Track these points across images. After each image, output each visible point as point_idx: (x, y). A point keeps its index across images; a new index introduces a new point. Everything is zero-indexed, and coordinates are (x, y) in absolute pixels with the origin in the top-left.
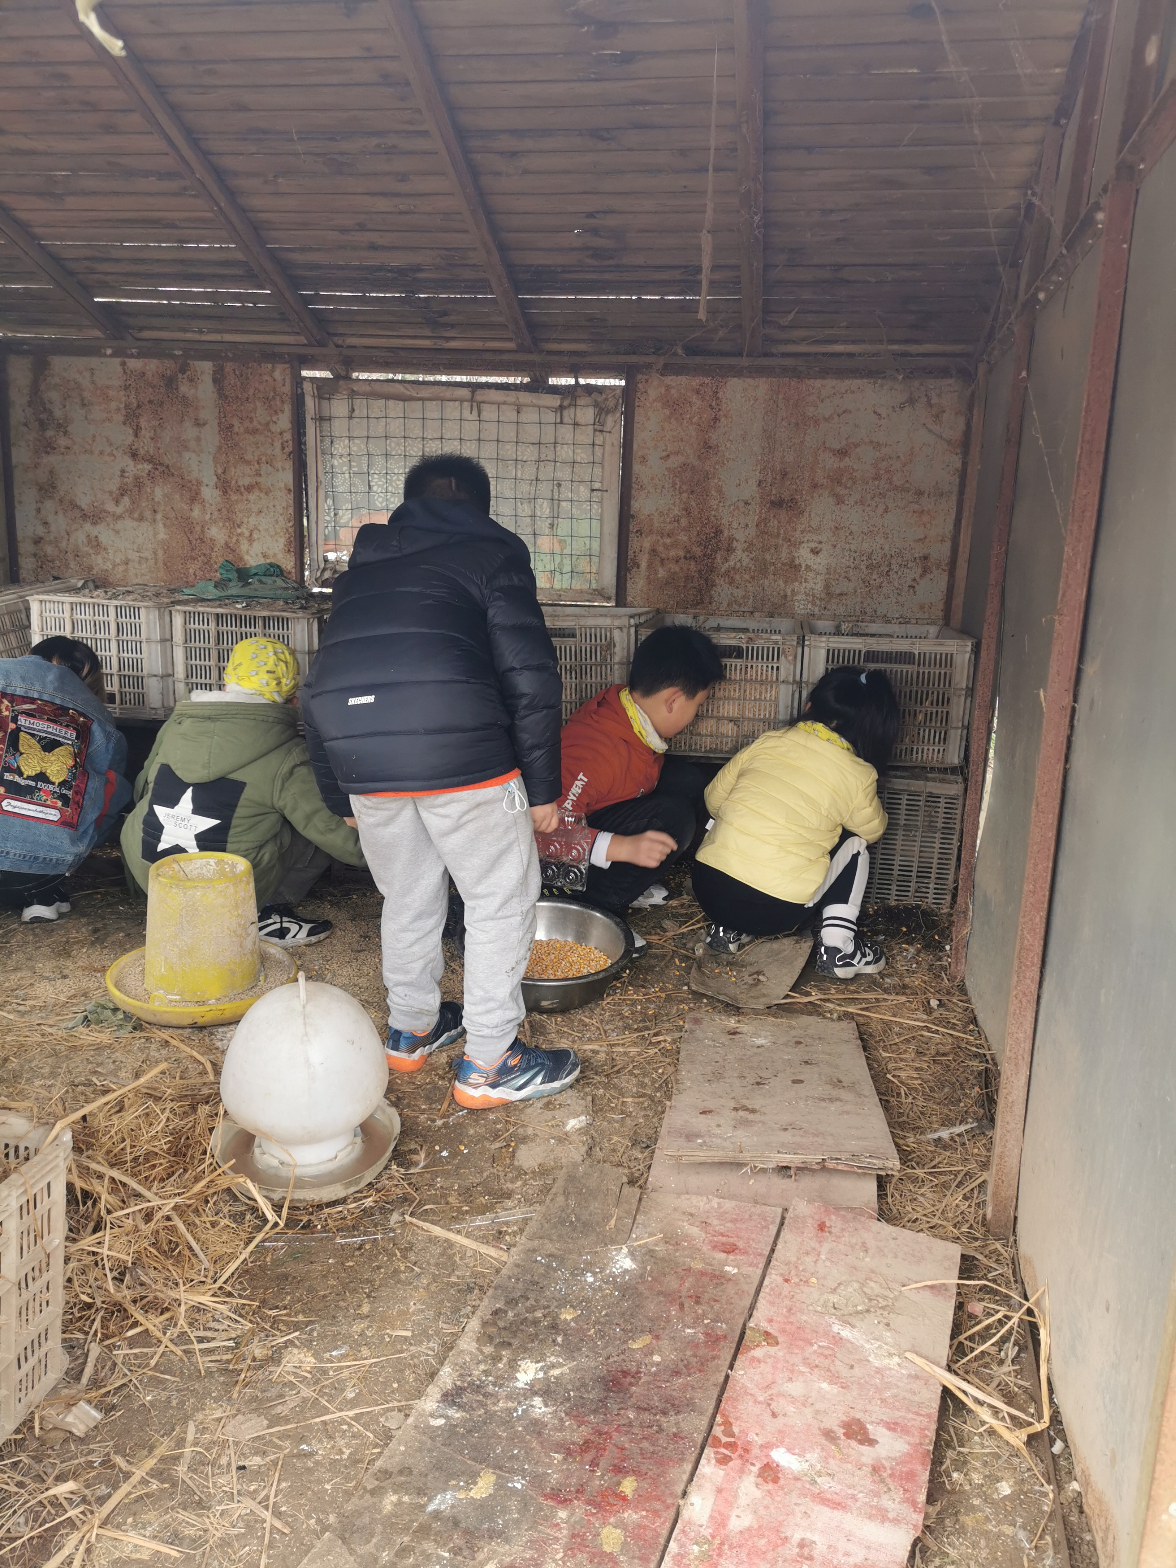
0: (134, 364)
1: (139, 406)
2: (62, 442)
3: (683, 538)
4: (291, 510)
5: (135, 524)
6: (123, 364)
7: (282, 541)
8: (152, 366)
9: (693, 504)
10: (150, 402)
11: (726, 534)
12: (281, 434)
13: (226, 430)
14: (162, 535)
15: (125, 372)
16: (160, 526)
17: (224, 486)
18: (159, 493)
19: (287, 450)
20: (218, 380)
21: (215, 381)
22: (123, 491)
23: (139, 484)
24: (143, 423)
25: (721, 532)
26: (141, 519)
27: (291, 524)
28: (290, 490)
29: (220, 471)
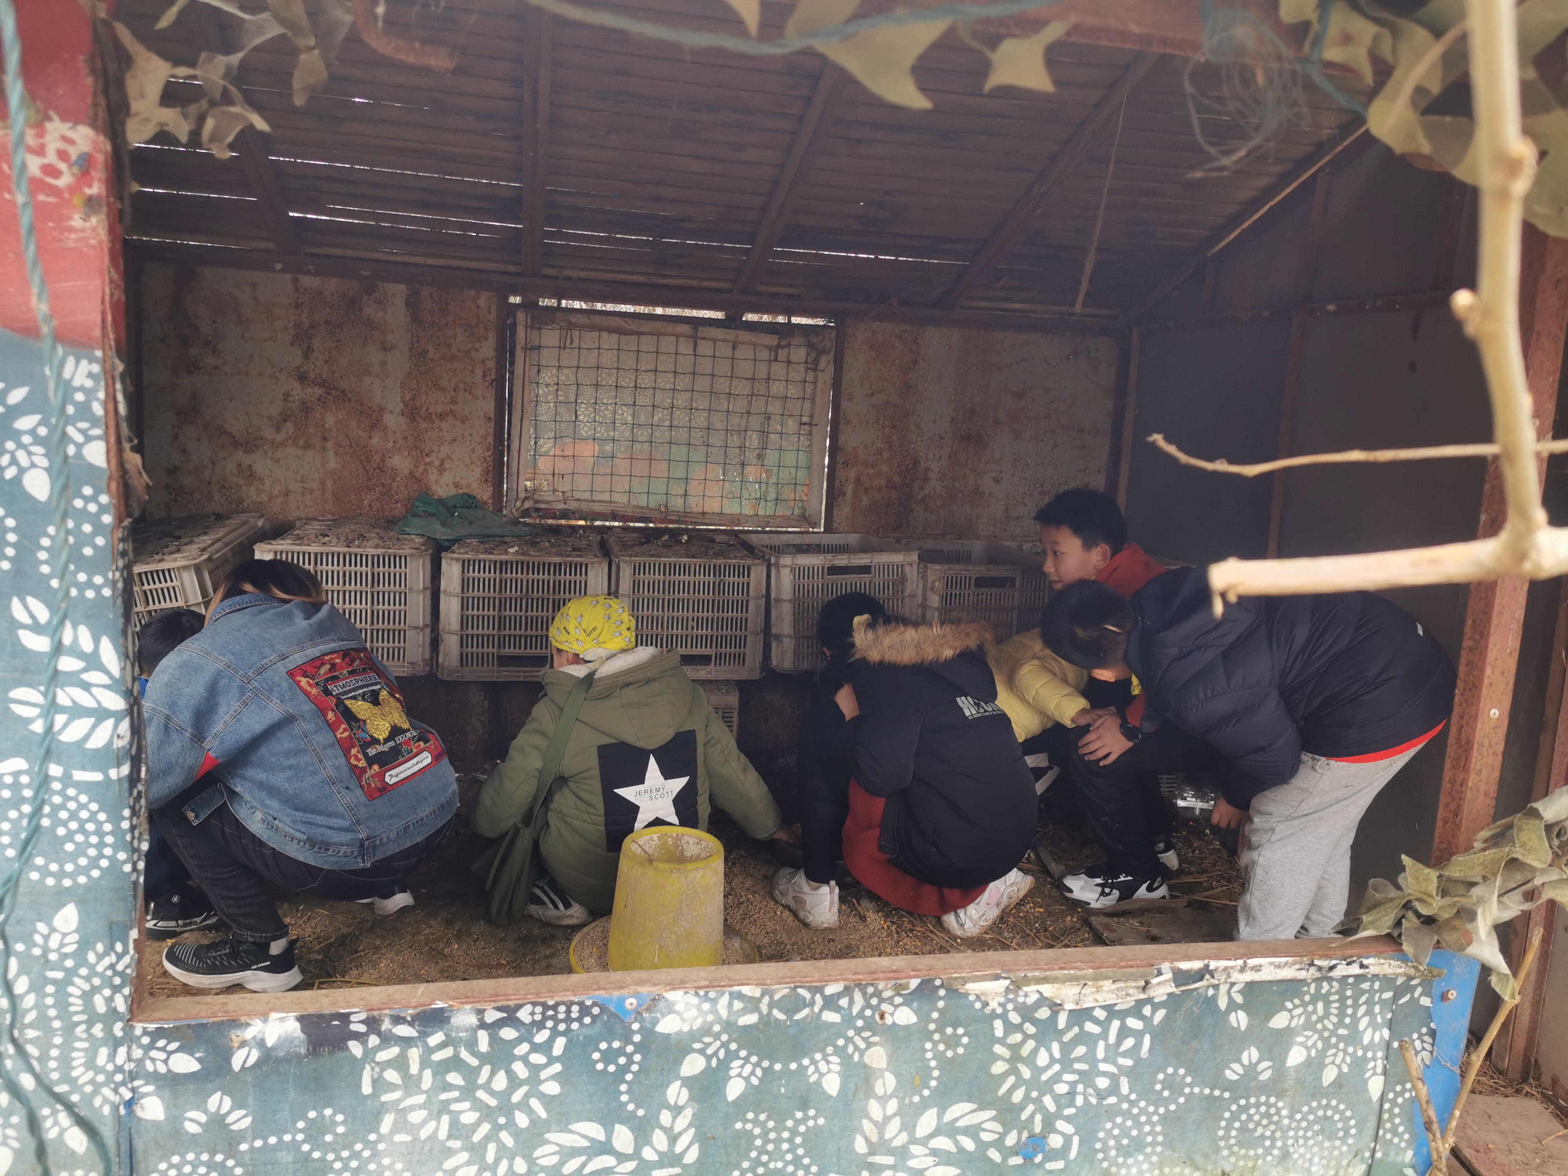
0: (308, 281)
1: (312, 326)
2: (210, 361)
3: (885, 468)
4: (490, 439)
5: (300, 452)
6: (295, 281)
7: (478, 471)
8: (332, 285)
9: (894, 437)
10: (326, 322)
11: (923, 464)
12: (483, 361)
13: (418, 354)
14: (333, 463)
15: (297, 289)
16: (331, 454)
17: (412, 413)
18: (330, 420)
19: (488, 378)
20: (413, 303)
21: (408, 304)
22: (285, 417)
23: (306, 408)
24: (316, 343)
25: (919, 463)
26: (308, 446)
27: (490, 453)
28: (490, 419)
29: (408, 397)
